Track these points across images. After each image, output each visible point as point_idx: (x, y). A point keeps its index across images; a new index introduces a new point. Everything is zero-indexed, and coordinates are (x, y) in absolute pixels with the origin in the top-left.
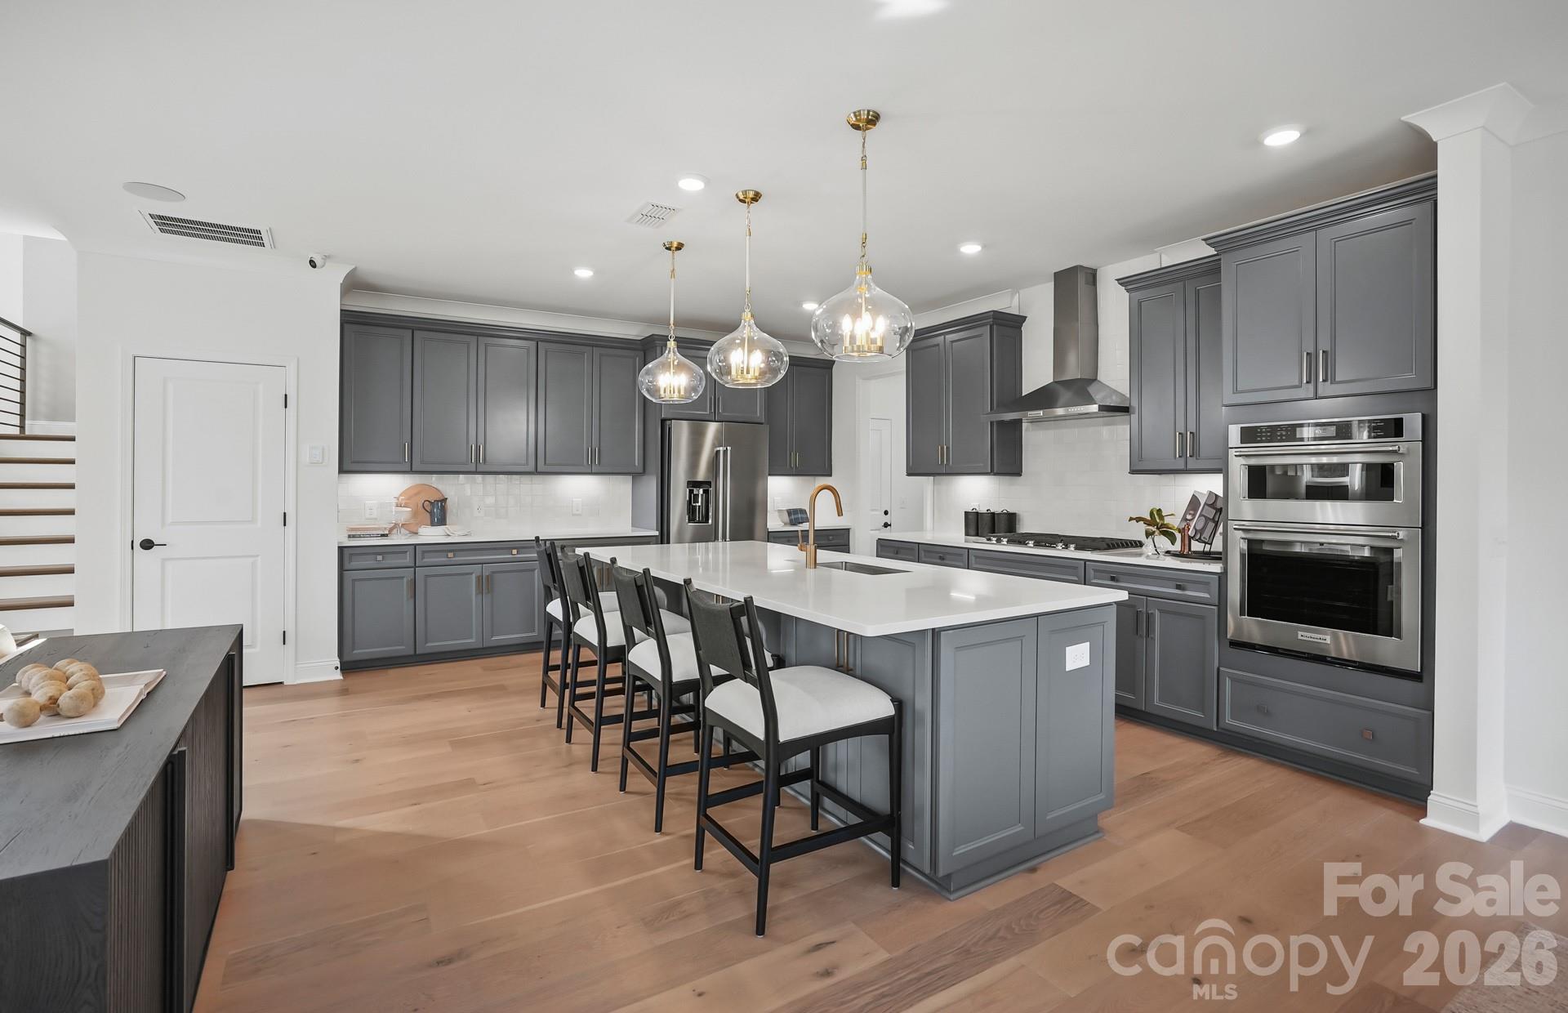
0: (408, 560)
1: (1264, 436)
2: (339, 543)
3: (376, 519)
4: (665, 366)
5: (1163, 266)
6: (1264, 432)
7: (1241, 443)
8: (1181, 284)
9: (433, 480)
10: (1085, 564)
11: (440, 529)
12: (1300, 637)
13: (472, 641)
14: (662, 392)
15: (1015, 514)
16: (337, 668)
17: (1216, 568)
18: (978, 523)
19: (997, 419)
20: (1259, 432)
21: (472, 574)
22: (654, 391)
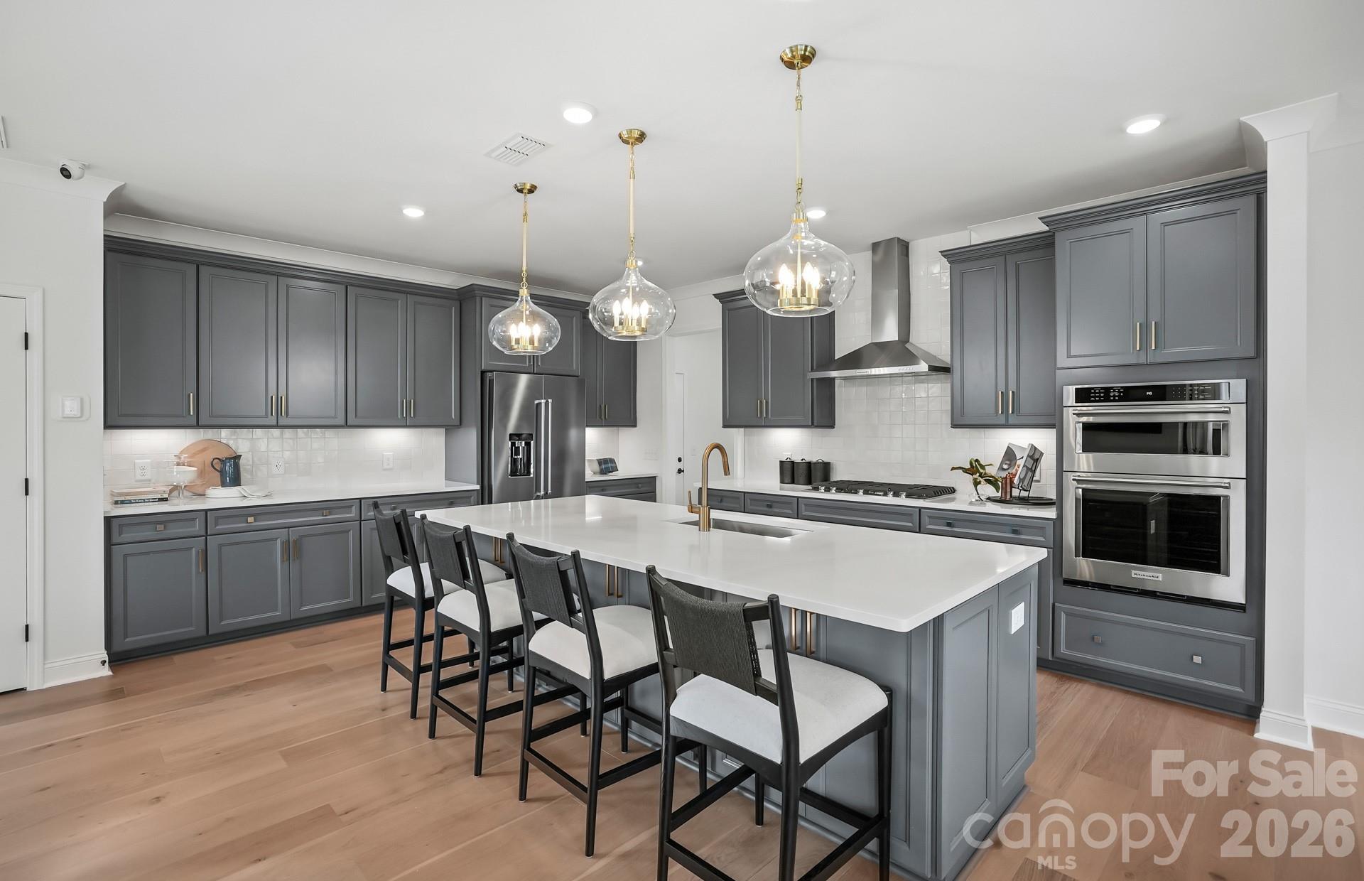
0: (197, 527)
1: (1097, 397)
2: (104, 512)
3: (150, 480)
4: (518, 318)
5: (972, 244)
6: (1097, 393)
7: (1076, 402)
8: (1001, 259)
9: (224, 434)
10: (920, 510)
11: (233, 491)
12: (1133, 576)
13: (276, 614)
14: (513, 343)
15: (829, 463)
16: (103, 663)
17: (1051, 513)
18: (790, 471)
19: (818, 377)
20: (1093, 393)
21: (277, 539)
22: (506, 341)
